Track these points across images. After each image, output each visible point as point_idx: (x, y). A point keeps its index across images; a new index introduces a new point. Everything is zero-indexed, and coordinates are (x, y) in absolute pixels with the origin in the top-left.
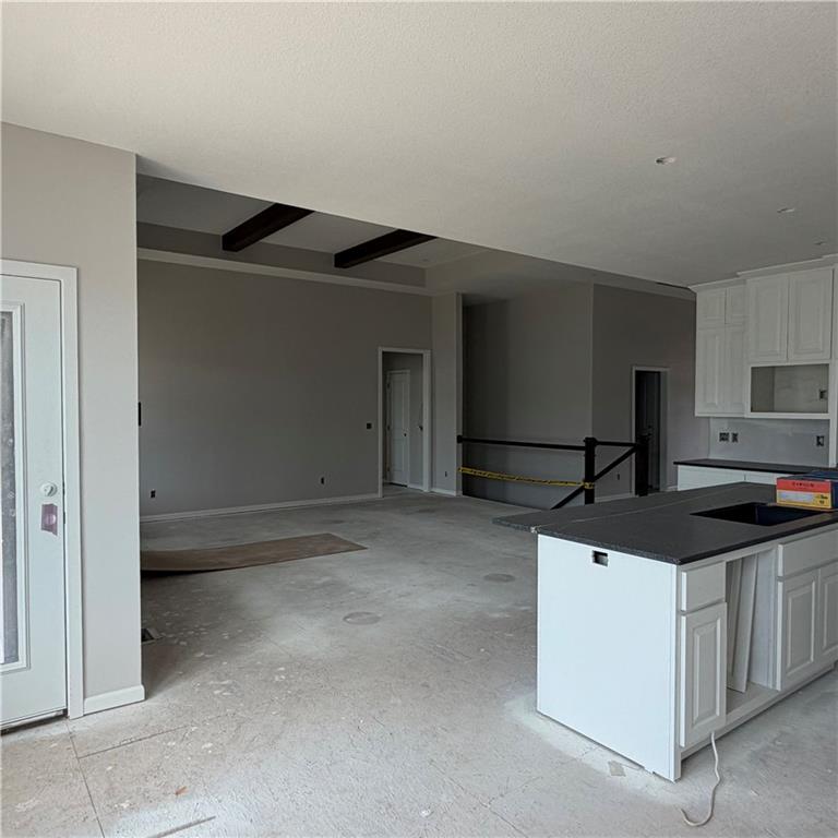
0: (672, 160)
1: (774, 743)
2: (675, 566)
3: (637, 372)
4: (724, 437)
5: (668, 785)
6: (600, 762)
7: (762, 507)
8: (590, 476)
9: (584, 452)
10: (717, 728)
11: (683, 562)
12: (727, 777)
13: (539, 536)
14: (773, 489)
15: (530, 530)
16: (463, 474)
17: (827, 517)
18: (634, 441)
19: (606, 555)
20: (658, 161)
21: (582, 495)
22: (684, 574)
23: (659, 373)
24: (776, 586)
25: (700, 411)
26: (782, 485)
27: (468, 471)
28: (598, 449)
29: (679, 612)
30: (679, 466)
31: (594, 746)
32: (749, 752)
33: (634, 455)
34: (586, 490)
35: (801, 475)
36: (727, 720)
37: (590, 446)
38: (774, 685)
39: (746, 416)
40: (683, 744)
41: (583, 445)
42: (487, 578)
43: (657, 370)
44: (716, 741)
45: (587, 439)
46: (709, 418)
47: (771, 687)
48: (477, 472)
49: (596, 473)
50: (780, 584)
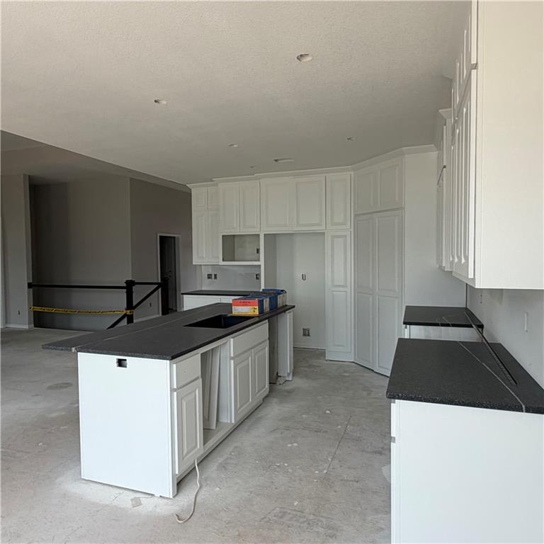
0: (164, 102)
1: (230, 454)
2: (168, 361)
3: (160, 237)
4: (209, 276)
5: (168, 501)
6: (126, 500)
7: (225, 318)
8: (130, 306)
9: (125, 290)
10: (198, 455)
11: (173, 358)
12: (204, 484)
13: (79, 353)
14: (230, 305)
15: (71, 350)
16: (34, 311)
17: (257, 319)
18: (160, 281)
19: (126, 360)
20: (156, 101)
21: (126, 319)
22: (175, 365)
23: (174, 237)
24: (230, 362)
25: (195, 261)
26: (236, 303)
27: (38, 309)
28: (134, 288)
29: (172, 390)
30: (185, 296)
31: (121, 491)
32: (217, 464)
33: (160, 289)
34: (128, 316)
35: (245, 296)
36: (204, 449)
37: (130, 285)
38: (231, 421)
39: (220, 264)
40: (177, 473)
41: (125, 285)
42: (50, 388)
43: (173, 235)
44: (198, 465)
45: (127, 281)
46: (201, 265)
47: (229, 422)
48: (46, 310)
49: (134, 304)
50: (232, 361)
